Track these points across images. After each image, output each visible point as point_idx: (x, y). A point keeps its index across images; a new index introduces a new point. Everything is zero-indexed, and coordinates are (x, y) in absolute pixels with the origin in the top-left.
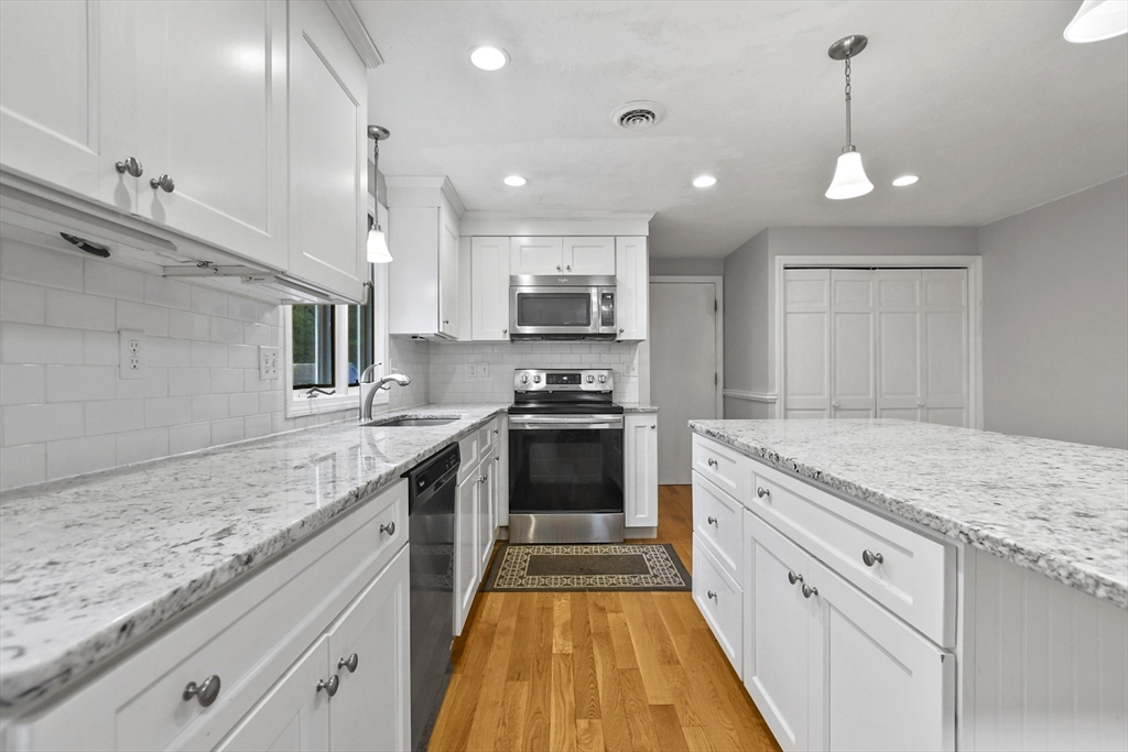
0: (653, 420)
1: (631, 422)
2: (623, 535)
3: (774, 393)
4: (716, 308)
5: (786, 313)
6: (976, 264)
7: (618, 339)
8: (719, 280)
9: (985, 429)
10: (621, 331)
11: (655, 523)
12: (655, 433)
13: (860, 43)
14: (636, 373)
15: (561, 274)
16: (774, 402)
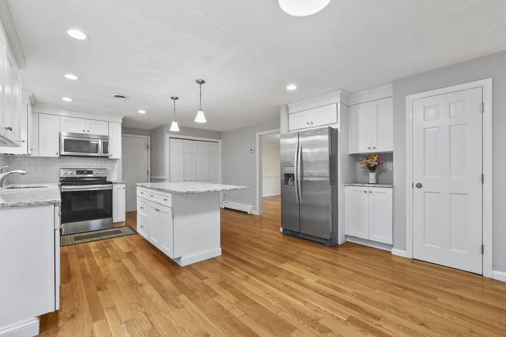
0: (124, 186)
1: (115, 187)
2: (112, 225)
3: (166, 177)
4: (148, 148)
5: (170, 152)
6: (220, 141)
7: (109, 158)
8: (149, 138)
9: (222, 184)
10: (111, 156)
11: (124, 220)
12: (124, 190)
13: (177, 98)
14: (116, 170)
15: (84, 133)
16: (166, 180)
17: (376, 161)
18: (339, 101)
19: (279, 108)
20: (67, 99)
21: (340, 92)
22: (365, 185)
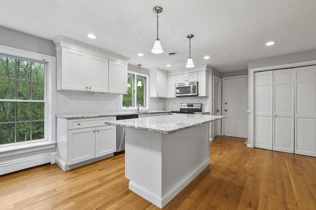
3: (250, 110)
5: (255, 86)
7: (198, 96)
10: (200, 94)
14: (208, 104)
16: (250, 113)
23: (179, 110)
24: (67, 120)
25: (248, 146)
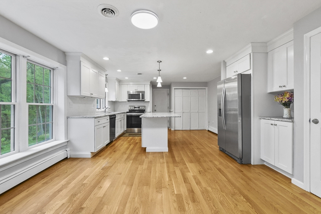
4: (168, 95)
7: (145, 101)
8: (169, 89)
16: (172, 111)
17: (288, 98)
18: (250, 51)
19: (219, 64)
20: (127, 78)
21: (250, 45)
22: (272, 119)
23: (128, 111)
24: (94, 118)
25: (172, 130)
